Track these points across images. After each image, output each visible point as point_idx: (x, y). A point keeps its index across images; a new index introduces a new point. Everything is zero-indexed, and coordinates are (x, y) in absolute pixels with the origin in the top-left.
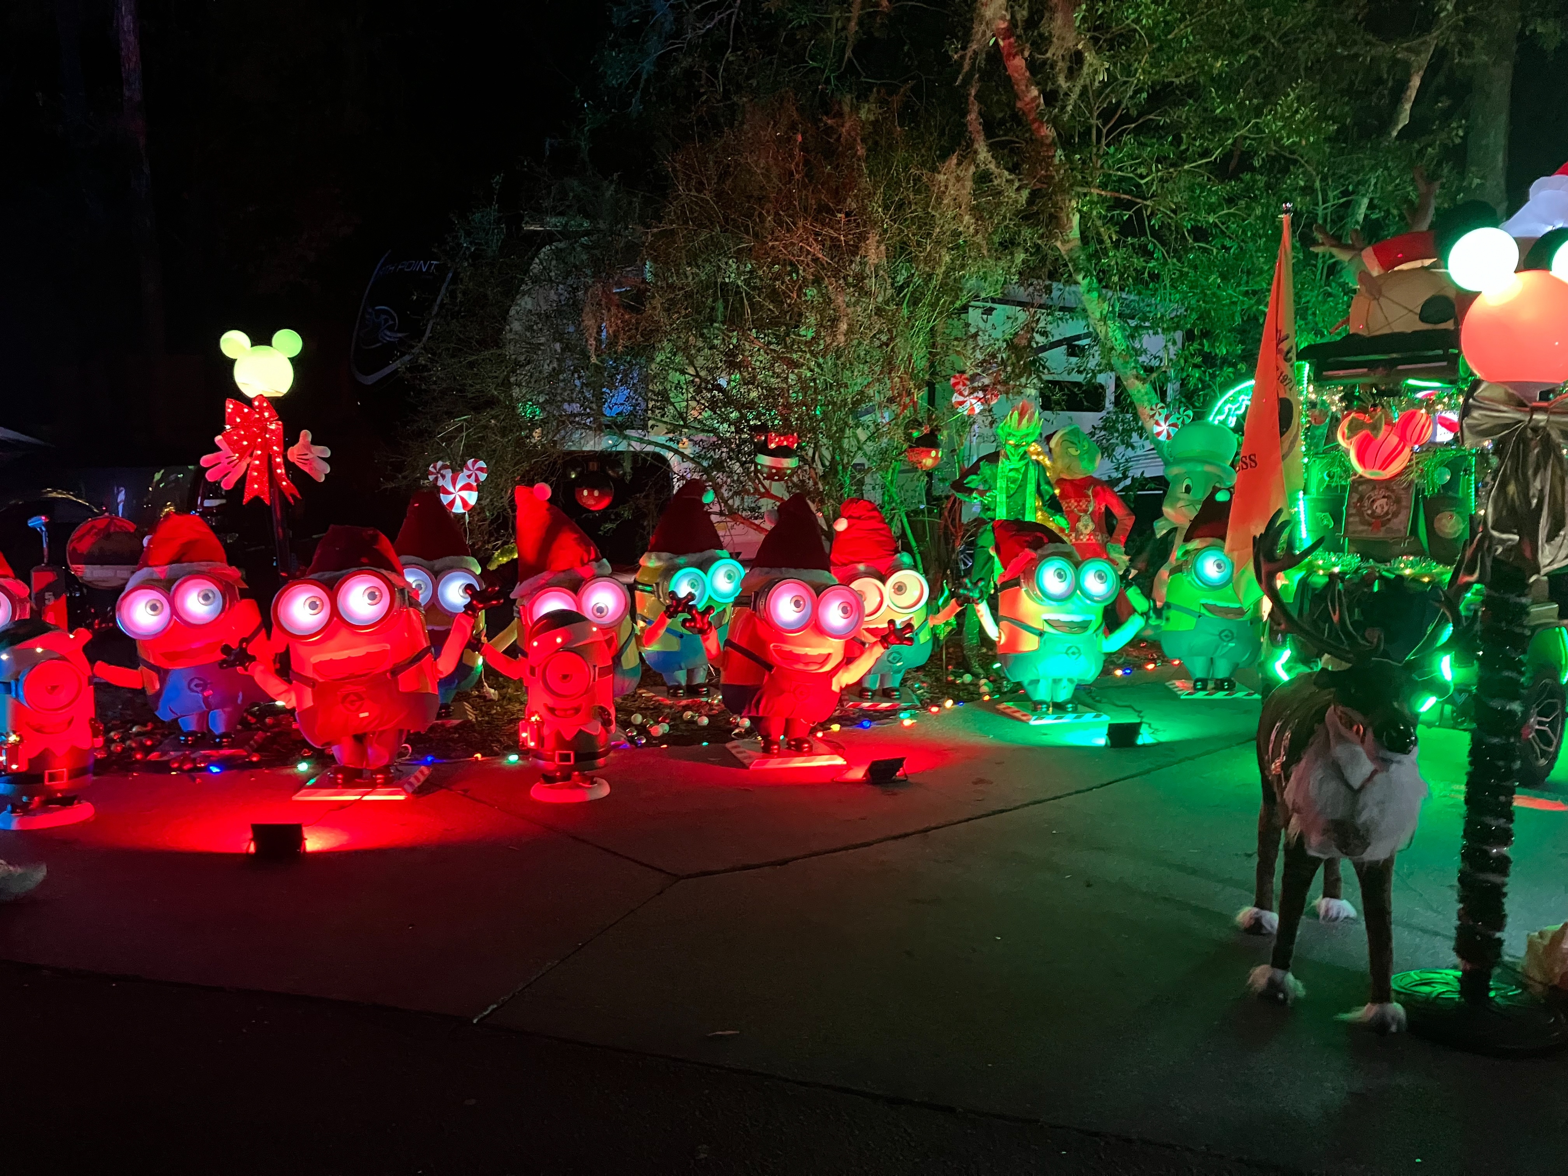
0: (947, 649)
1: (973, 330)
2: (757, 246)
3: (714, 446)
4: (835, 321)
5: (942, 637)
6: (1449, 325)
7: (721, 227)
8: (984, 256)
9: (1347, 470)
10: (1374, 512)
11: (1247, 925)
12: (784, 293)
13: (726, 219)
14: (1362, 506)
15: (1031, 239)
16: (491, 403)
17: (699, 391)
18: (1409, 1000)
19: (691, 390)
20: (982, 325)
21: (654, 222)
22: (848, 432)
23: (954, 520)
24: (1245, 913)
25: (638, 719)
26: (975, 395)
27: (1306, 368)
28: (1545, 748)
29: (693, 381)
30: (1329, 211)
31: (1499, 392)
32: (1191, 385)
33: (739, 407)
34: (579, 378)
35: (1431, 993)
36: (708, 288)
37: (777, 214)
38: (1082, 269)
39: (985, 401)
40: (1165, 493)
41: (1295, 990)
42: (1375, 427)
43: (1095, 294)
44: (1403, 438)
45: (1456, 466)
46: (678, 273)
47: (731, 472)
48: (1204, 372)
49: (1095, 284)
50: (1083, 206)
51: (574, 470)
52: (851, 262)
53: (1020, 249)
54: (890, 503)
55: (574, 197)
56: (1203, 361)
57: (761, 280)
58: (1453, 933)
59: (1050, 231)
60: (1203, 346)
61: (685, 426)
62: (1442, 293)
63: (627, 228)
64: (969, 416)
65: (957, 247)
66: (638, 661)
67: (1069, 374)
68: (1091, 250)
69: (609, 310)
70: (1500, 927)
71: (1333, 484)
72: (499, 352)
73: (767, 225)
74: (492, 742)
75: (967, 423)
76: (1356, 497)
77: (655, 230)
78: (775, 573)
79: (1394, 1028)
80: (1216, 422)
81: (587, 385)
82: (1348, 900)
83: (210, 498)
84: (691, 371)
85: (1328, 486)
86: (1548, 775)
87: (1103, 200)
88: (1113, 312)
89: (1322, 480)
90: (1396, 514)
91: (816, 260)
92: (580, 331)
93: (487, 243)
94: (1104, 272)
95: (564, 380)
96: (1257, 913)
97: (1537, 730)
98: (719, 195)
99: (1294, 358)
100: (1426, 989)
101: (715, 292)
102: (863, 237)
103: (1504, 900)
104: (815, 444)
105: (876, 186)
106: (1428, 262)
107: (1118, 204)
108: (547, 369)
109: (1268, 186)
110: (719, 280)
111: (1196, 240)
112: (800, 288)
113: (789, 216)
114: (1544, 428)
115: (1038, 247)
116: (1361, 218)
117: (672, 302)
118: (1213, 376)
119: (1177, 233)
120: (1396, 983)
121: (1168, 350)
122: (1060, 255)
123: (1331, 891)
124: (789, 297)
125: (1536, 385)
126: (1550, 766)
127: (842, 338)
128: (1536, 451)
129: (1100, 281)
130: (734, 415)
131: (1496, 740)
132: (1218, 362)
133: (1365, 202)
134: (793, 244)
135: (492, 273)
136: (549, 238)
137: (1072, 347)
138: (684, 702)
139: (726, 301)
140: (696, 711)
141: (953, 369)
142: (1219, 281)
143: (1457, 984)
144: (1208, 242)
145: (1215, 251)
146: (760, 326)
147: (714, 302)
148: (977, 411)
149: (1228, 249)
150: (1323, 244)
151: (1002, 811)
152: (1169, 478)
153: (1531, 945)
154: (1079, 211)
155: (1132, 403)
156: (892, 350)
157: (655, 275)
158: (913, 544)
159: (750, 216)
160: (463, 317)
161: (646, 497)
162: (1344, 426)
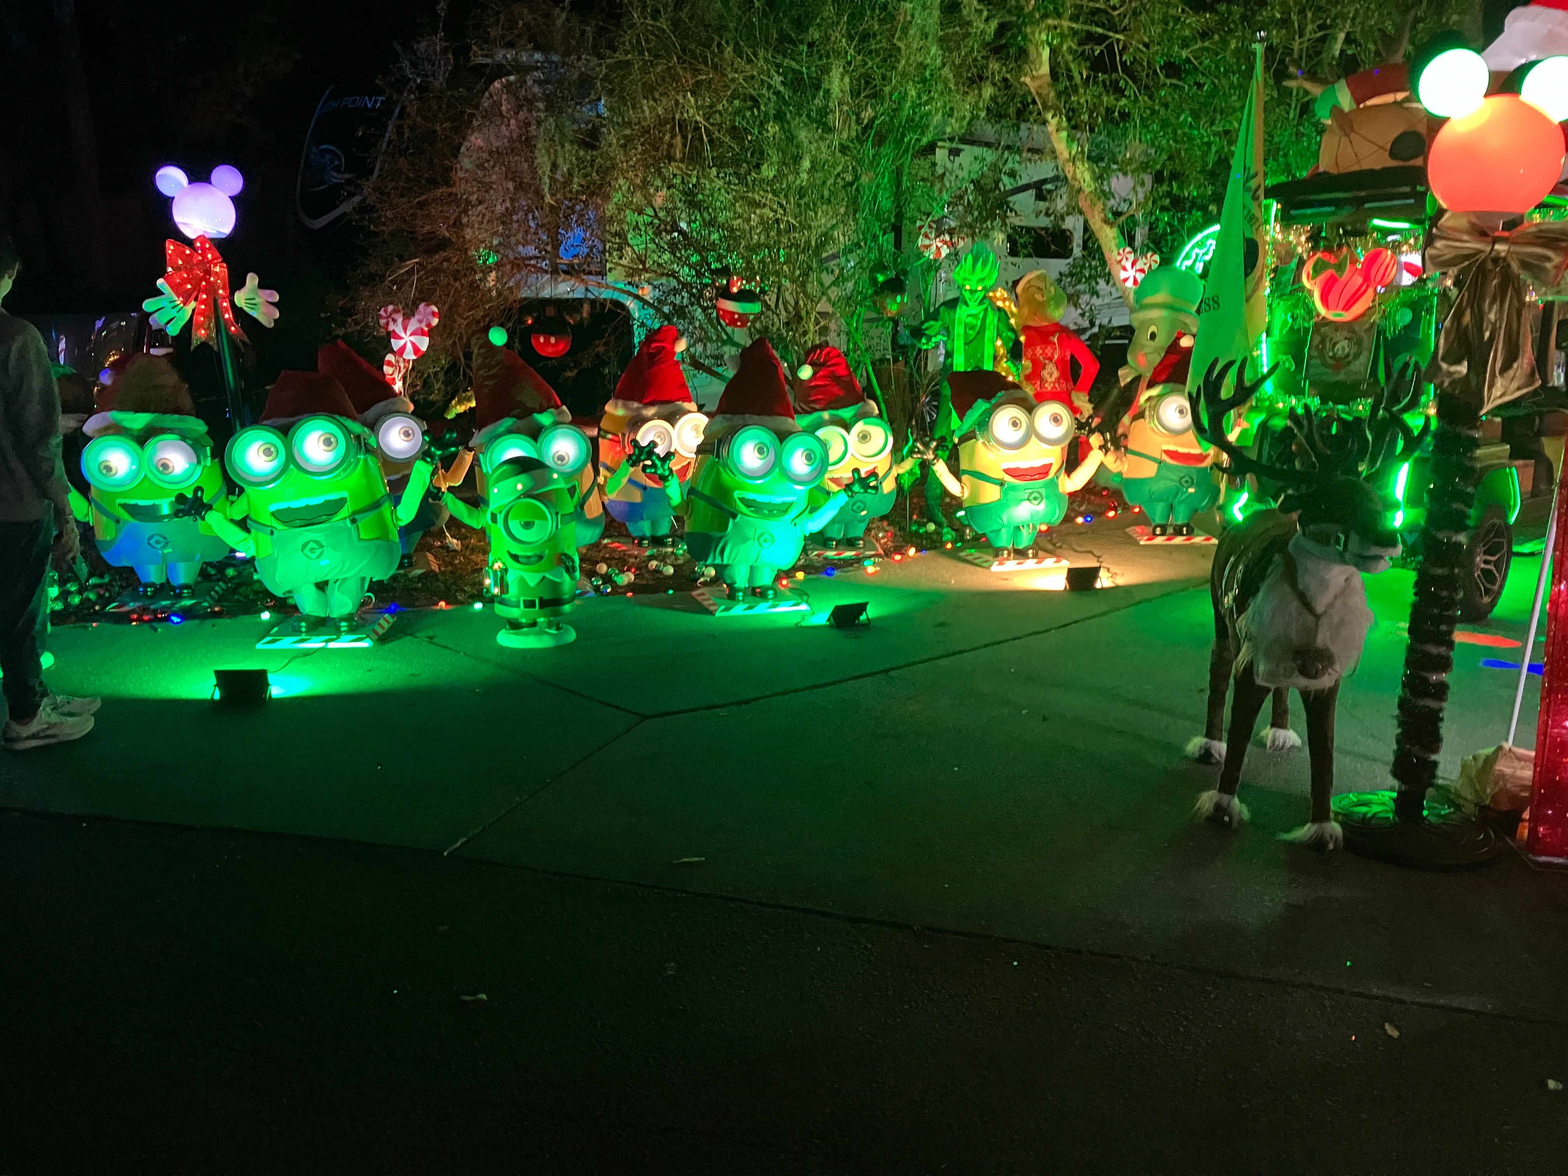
0: (911, 500)
1: (940, 171)
2: (717, 78)
3: (675, 292)
4: (797, 159)
5: (906, 487)
6: (1419, 162)
7: (679, 58)
8: (950, 90)
9: (1310, 311)
10: (1335, 354)
11: (1197, 755)
12: (745, 129)
13: (684, 51)
14: (1324, 347)
15: (999, 72)
16: (444, 244)
17: (657, 233)
18: (1347, 820)
19: (650, 233)
20: (949, 165)
21: (608, 52)
22: (813, 276)
23: (919, 368)
24: (1196, 744)
25: (603, 568)
26: (942, 237)
27: (1275, 207)
28: (1488, 586)
29: (651, 223)
30: (1305, 45)
31: (1462, 222)
32: (1160, 230)
33: (700, 250)
34: (534, 218)
35: (1366, 814)
36: (667, 122)
37: (737, 44)
38: (1051, 107)
39: (951, 245)
40: (1130, 342)
41: (1240, 813)
42: (1340, 267)
43: (1064, 134)
44: (1367, 278)
45: (1417, 307)
46: (634, 107)
47: (693, 319)
48: (1173, 217)
49: (1065, 123)
50: (1053, 39)
51: (530, 314)
52: (814, 97)
53: (988, 83)
54: (855, 351)
55: (524, 24)
56: (1171, 203)
57: (721, 115)
58: (1391, 758)
59: (1019, 67)
60: (1172, 188)
61: (645, 270)
62: (1413, 129)
63: (579, 59)
64: (935, 260)
65: (924, 81)
66: (601, 510)
67: (1037, 216)
68: (1061, 87)
69: (563, 146)
70: (1436, 750)
71: (1296, 327)
72: (450, 190)
73: (726, 55)
74: (456, 591)
75: (933, 267)
76: (1317, 339)
77: (609, 61)
78: (738, 420)
79: (1331, 846)
80: (1183, 268)
81: (543, 226)
82: (1294, 729)
83: (155, 347)
84: (650, 211)
85: (1291, 328)
86: (1491, 610)
87: (1074, 32)
88: (1083, 152)
89: (1285, 322)
90: (1357, 356)
91: (777, 93)
92: (533, 170)
93: (433, 75)
94: (1073, 110)
95: (517, 221)
96: (1206, 743)
97: (1483, 570)
98: (675, 23)
99: (1262, 196)
100: (1364, 809)
101: (673, 128)
102: (826, 70)
103: (1440, 724)
104: (779, 289)
105: (839, 15)
106: (1400, 96)
107: (1090, 38)
108: (499, 209)
109: (1244, 18)
110: (677, 117)
111: (1167, 76)
112: (762, 124)
113: (751, 47)
114: (1505, 259)
115: (1005, 80)
116: (1337, 53)
117: (629, 139)
118: (1182, 220)
119: (1149, 68)
120: (1335, 804)
121: (1136, 193)
122: (1030, 92)
123: (1279, 721)
124: (751, 134)
125: (1500, 215)
126: (1493, 603)
127: (804, 176)
128: (1495, 282)
129: (1069, 120)
130: (694, 259)
131: (1439, 571)
132: (1188, 205)
133: (1342, 36)
134: (753, 77)
135: (440, 107)
136: (500, 71)
137: (1040, 189)
138: (648, 553)
139: (685, 137)
140: (661, 561)
141: (919, 210)
142: (1190, 119)
143: (1392, 805)
144: (1180, 79)
145: (1186, 87)
146: (720, 164)
147: (672, 138)
148: (943, 255)
149: (1200, 86)
150: (1296, 78)
151: (962, 652)
152: (1135, 324)
153: (1465, 766)
154: (1050, 44)
155: (1099, 247)
156: (857, 190)
157: (611, 109)
158: (878, 392)
159: (708, 46)
160: (411, 154)
161: (606, 344)
162: (1309, 267)
